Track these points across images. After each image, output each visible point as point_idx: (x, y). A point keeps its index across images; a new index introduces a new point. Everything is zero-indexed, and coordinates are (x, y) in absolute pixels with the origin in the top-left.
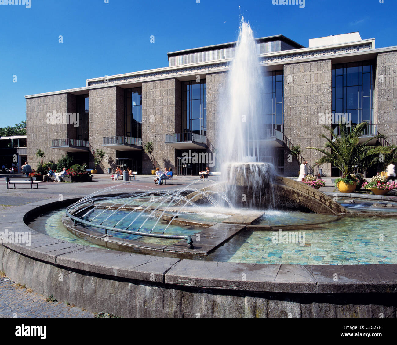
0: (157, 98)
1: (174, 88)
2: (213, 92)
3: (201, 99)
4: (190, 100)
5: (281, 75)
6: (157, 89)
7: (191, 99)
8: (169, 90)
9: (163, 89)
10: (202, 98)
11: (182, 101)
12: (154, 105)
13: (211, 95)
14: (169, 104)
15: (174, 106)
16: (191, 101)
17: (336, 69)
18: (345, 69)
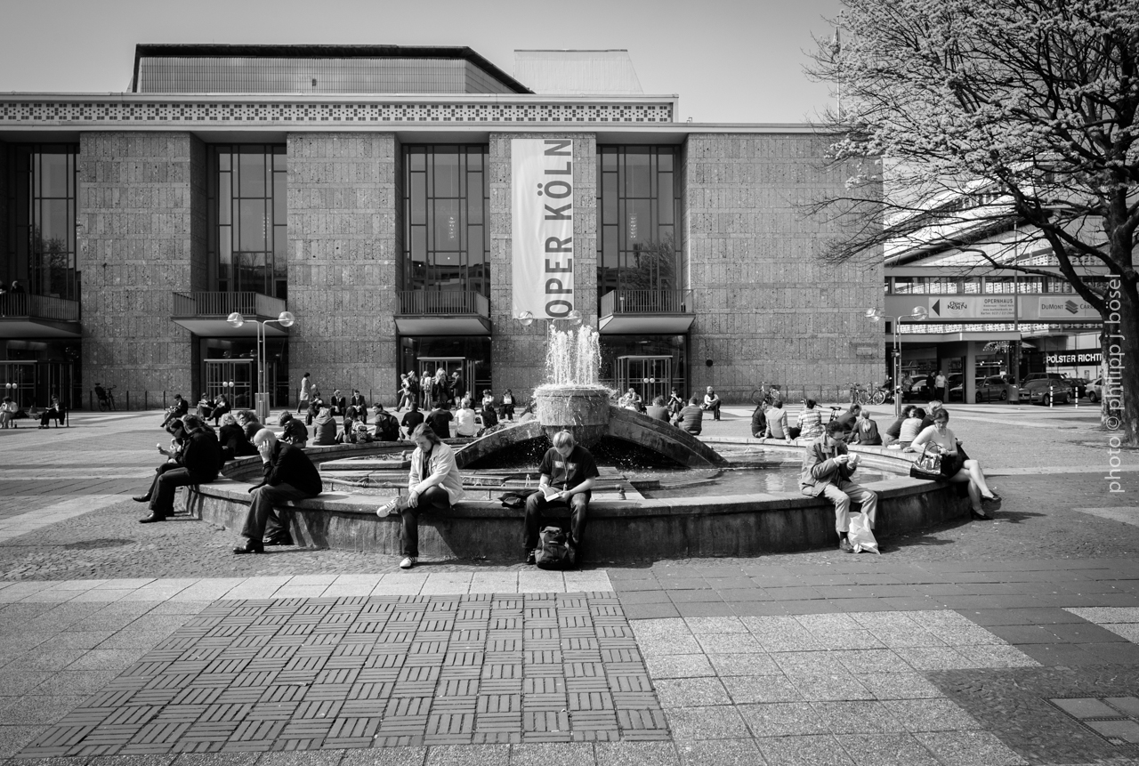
0: (132, 186)
1: (189, 160)
2: (306, 183)
3: (266, 198)
4: (232, 198)
5: (481, 155)
6: (134, 159)
7: (236, 195)
8: (171, 166)
9: (150, 160)
10: (269, 195)
11: (208, 199)
12: (124, 202)
13: (299, 191)
14: (172, 205)
15: (189, 212)
16: (236, 202)
17: (604, 155)
18: (622, 156)
